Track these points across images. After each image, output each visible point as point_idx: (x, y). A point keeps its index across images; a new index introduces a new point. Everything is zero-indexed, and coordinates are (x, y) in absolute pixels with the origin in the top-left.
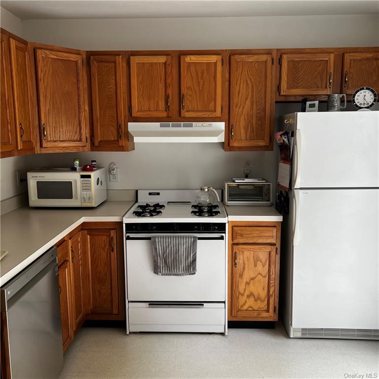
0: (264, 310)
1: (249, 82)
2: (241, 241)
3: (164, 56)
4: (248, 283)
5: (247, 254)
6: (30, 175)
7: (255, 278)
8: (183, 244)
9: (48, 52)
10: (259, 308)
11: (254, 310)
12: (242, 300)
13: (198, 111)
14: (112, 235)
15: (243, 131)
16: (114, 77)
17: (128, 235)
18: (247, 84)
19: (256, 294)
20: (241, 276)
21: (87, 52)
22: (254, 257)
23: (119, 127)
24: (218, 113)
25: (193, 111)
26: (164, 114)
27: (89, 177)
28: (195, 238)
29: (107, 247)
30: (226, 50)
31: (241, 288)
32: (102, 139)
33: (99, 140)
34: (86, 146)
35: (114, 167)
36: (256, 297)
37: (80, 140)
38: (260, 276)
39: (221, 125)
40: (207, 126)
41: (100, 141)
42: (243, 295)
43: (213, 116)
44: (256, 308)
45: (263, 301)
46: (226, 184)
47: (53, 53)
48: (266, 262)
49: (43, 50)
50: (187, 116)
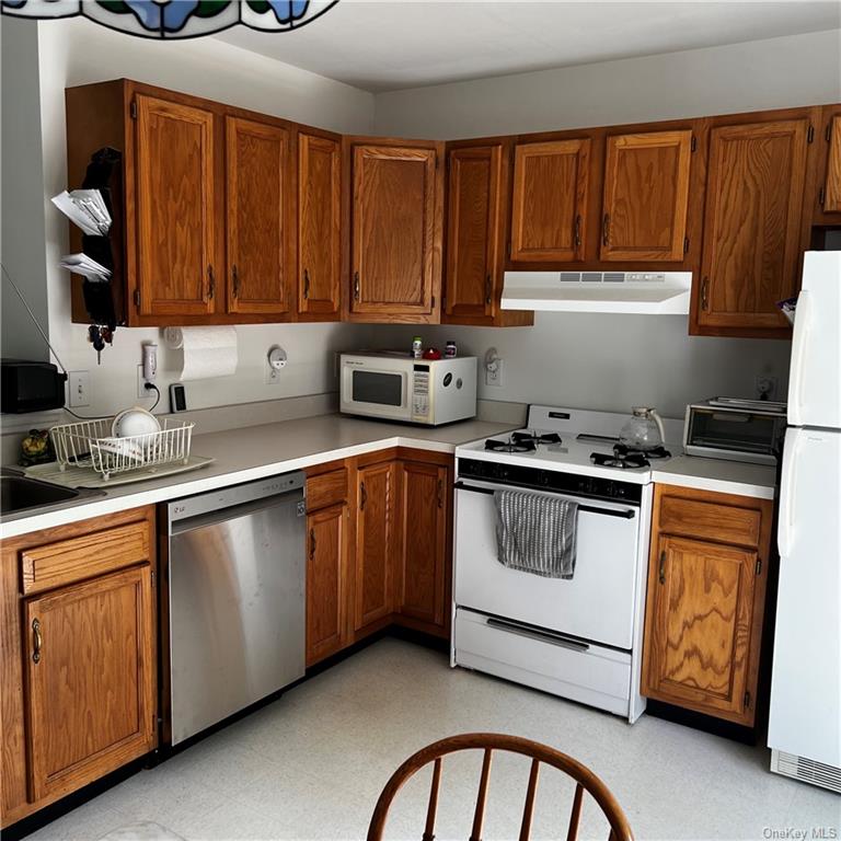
0: (719, 694)
1: (750, 184)
2: (678, 529)
3: (576, 141)
4: (687, 625)
5: (689, 559)
6: (344, 358)
7: (706, 616)
8: (550, 512)
9: (373, 150)
10: (710, 685)
11: (697, 687)
12: (674, 658)
13: (635, 249)
14: (440, 477)
15: (729, 291)
16: (486, 187)
17: (461, 479)
18: (746, 189)
19: (705, 652)
20: (675, 605)
21: (447, 143)
22: (705, 571)
23: (488, 279)
24: (678, 253)
25: (625, 248)
26: (568, 256)
27: (426, 369)
28: (572, 504)
29: (433, 497)
30: (704, 118)
31: (674, 632)
32: (460, 302)
33: (454, 303)
34: (431, 314)
35: (495, 356)
36: (705, 660)
37: (422, 303)
38: (715, 617)
39: (685, 279)
40: (653, 280)
41: (456, 305)
42: (676, 648)
43: (665, 259)
44: (703, 685)
45: (719, 673)
46: (688, 407)
47: (383, 150)
48: (731, 587)
49: (365, 147)
50: (610, 259)
